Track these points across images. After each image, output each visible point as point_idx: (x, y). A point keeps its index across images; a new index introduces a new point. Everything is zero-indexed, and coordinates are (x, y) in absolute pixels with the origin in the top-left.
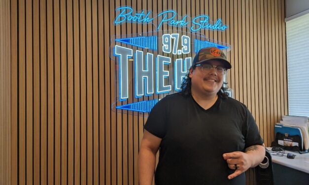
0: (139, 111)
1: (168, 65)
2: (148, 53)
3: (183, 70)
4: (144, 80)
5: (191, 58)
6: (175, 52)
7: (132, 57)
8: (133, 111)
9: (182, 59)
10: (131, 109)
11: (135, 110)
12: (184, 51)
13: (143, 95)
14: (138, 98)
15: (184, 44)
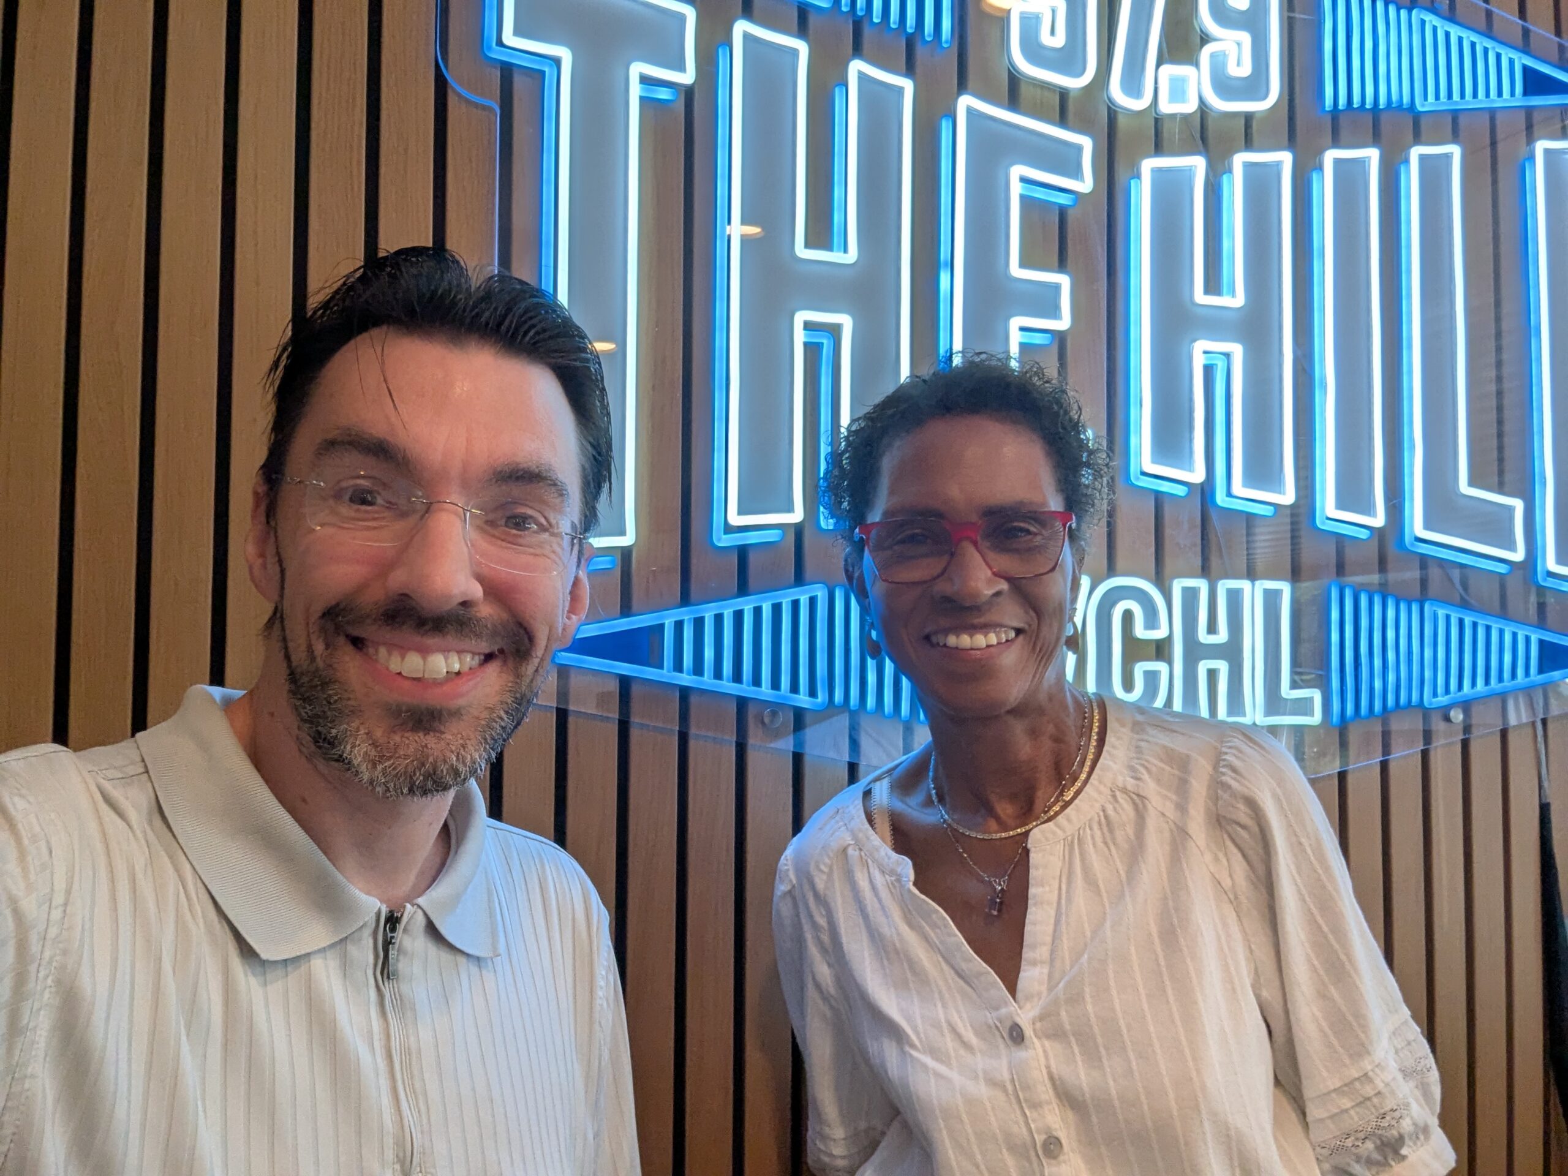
0: (745, 689)
1: (1063, 211)
2: (856, 67)
3: (1213, 285)
4: (812, 351)
5: (1286, 158)
6: (1133, 82)
7: (689, 93)
8: (685, 693)
9: (1198, 164)
10: (665, 674)
11: (707, 680)
12: (1224, 86)
13: (796, 516)
14: (743, 552)
15: (1223, 15)
